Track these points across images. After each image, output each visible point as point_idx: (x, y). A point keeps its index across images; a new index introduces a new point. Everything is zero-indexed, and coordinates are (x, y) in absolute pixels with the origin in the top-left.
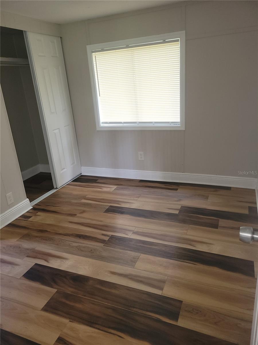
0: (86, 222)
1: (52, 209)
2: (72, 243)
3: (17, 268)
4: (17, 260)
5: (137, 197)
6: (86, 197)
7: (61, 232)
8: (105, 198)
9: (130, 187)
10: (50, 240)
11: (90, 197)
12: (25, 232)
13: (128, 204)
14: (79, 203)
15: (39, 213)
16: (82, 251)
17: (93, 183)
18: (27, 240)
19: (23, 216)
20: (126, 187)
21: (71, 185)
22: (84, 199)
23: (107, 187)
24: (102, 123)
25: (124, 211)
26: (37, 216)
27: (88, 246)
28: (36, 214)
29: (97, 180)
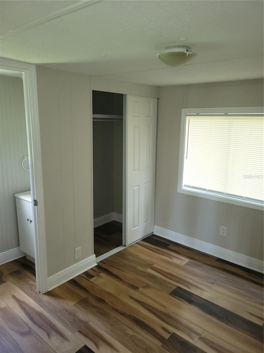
0: (147, 302)
1: (115, 272)
2: (128, 329)
3: (66, 343)
4: (68, 333)
5: (211, 283)
6: (153, 266)
7: (119, 308)
8: (173, 273)
9: (204, 266)
10: (106, 316)
11: (157, 267)
12: (84, 295)
13: (199, 290)
14: (144, 273)
15: (102, 274)
16: (136, 345)
17: (163, 248)
18: (83, 307)
19: (86, 273)
20: (200, 264)
21: (141, 245)
22: (150, 268)
23: (179, 258)
24: (184, 185)
25: (193, 299)
26: (99, 278)
27: (144, 340)
28: (99, 274)
29: (168, 245)
